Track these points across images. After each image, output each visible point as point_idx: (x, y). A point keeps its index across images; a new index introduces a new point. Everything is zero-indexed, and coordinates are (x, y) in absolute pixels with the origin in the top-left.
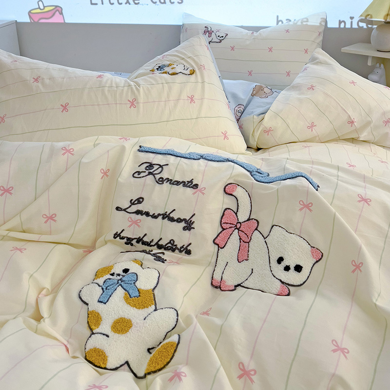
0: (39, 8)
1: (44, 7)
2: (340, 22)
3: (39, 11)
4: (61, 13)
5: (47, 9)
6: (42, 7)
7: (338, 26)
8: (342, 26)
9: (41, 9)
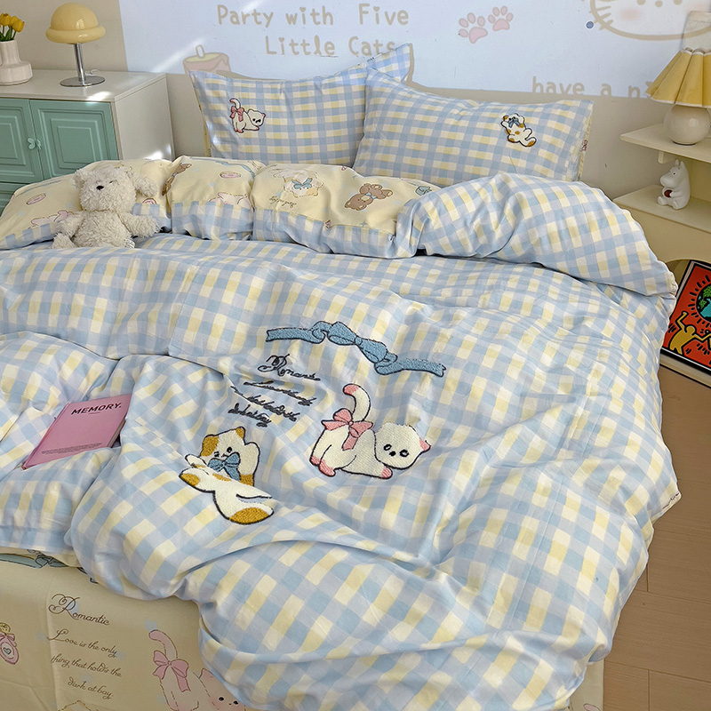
0: (198, 55)
1: (205, 54)
2: (631, 89)
3: (197, 59)
4: (227, 64)
5: (208, 58)
6: (201, 55)
7: (626, 95)
8: (634, 95)
9: (199, 57)
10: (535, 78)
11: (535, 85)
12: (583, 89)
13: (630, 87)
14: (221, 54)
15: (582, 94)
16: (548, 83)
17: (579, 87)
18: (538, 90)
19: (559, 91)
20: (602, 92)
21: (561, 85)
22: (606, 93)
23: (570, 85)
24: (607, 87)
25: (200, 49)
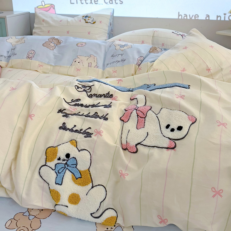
0: (42, 5)
1: (45, 5)
3: (42, 7)
4: (54, 8)
7: (216, 19)
8: (219, 19)
10: (179, 13)
11: (179, 16)
12: (198, 17)
13: (217, 16)
14: (52, 4)
15: (198, 19)
16: (185, 15)
17: (197, 16)
18: (180, 17)
19: (188, 18)
20: (206, 17)
21: (189, 15)
22: (207, 18)
23: (193, 15)
24: (208, 16)
25: (43, 2)
